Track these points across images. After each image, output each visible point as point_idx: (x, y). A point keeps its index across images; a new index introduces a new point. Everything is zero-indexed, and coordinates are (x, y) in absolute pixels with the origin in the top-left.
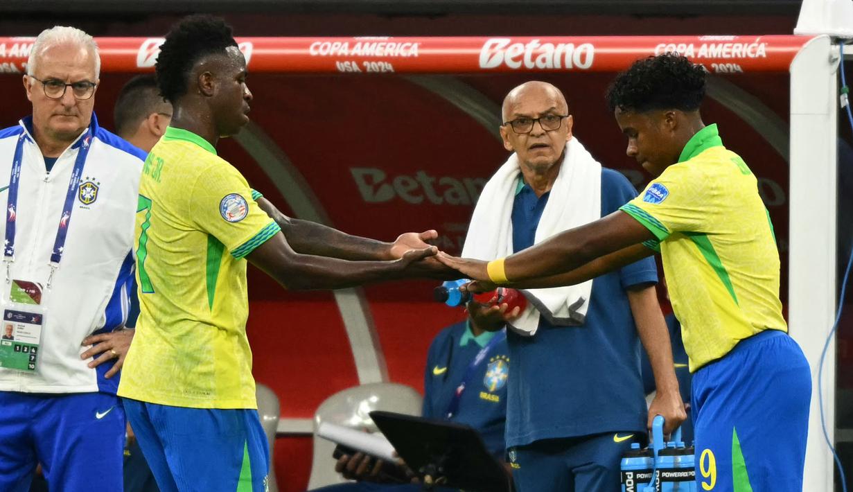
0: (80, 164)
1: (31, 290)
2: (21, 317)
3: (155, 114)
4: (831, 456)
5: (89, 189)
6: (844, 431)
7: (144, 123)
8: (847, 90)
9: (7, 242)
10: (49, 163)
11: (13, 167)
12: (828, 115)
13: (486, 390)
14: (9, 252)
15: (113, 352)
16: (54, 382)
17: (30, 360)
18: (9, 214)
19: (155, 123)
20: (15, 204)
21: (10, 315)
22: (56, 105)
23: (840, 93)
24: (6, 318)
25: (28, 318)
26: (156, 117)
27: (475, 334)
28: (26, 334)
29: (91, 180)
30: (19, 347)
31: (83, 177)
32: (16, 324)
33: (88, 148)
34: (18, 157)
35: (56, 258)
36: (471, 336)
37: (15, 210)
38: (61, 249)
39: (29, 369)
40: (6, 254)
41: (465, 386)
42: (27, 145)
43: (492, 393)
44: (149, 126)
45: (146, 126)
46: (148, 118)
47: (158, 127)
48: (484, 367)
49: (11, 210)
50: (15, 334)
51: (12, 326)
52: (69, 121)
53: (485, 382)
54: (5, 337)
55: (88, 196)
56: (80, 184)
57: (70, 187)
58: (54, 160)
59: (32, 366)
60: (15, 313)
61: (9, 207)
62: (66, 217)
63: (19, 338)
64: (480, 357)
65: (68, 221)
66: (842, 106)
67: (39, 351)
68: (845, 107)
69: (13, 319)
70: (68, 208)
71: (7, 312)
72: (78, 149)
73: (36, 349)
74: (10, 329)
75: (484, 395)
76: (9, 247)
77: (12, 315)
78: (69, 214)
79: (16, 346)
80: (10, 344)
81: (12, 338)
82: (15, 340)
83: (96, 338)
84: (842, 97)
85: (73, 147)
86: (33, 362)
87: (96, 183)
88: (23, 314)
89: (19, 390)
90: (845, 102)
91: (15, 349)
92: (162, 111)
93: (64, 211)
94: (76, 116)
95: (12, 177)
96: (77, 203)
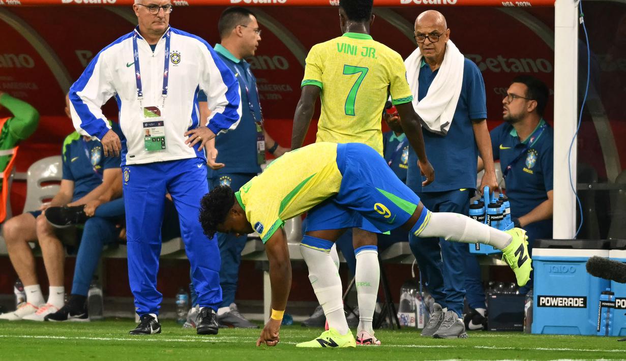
0: (168, 45)
1: (155, 110)
2: (152, 124)
3: (239, 26)
4: (575, 196)
5: (175, 57)
6: (582, 184)
7: (234, 31)
8: (583, 15)
9: (138, 90)
10: (153, 48)
11: (134, 53)
12: (574, 27)
13: (402, 163)
14: (140, 94)
15: (200, 138)
16: (175, 154)
17: (162, 144)
18: (137, 76)
19: (239, 30)
20: (139, 70)
21: (146, 125)
22: (154, 17)
23: (579, 17)
24: (144, 127)
25: (156, 124)
26: (240, 27)
27: (397, 136)
28: (156, 132)
29: (175, 52)
30: (155, 140)
31: (171, 51)
32: (150, 128)
33: (170, 37)
34: (135, 47)
35: (165, 92)
36: (395, 137)
37: (139, 73)
38: (166, 88)
39: (162, 148)
40: (139, 96)
41: (392, 161)
42: (138, 40)
43: (405, 165)
44: (236, 32)
45: (235, 32)
46: (236, 28)
47: (241, 32)
48: (401, 152)
49: (138, 74)
50: (151, 133)
51: (148, 130)
52: (161, 24)
53: (402, 159)
54: (146, 136)
55: (176, 60)
56: (170, 55)
57: (166, 56)
58: (155, 45)
59: (163, 147)
60: (148, 123)
61: (136, 72)
62: (166, 72)
63: (153, 135)
64: (399, 147)
65: (167, 73)
66: (581, 23)
67: (165, 139)
68: (582, 24)
69: (148, 126)
70: (167, 67)
71: (144, 124)
72: (165, 38)
73: (164, 138)
74: (148, 132)
75: (401, 166)
76: (140, 92)
77: (147, 125)
78: (168, 70)
79: (153, 139)
80: (150, 139)
81: (150, 136)
82: (152, 136)
83: (190, 132)
84: (580, 19)
85: (163, 38)
86: (164, 145)
87: (178, 53)
88: (153, 123)
89: (157, 161)
90: (582, 21)
91: (153, 141)
92: (242, 24)
93: (165, 69)
94: (164, 22)
95: (135, 58)
96: (171, 64)
